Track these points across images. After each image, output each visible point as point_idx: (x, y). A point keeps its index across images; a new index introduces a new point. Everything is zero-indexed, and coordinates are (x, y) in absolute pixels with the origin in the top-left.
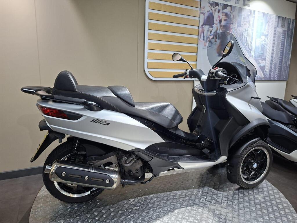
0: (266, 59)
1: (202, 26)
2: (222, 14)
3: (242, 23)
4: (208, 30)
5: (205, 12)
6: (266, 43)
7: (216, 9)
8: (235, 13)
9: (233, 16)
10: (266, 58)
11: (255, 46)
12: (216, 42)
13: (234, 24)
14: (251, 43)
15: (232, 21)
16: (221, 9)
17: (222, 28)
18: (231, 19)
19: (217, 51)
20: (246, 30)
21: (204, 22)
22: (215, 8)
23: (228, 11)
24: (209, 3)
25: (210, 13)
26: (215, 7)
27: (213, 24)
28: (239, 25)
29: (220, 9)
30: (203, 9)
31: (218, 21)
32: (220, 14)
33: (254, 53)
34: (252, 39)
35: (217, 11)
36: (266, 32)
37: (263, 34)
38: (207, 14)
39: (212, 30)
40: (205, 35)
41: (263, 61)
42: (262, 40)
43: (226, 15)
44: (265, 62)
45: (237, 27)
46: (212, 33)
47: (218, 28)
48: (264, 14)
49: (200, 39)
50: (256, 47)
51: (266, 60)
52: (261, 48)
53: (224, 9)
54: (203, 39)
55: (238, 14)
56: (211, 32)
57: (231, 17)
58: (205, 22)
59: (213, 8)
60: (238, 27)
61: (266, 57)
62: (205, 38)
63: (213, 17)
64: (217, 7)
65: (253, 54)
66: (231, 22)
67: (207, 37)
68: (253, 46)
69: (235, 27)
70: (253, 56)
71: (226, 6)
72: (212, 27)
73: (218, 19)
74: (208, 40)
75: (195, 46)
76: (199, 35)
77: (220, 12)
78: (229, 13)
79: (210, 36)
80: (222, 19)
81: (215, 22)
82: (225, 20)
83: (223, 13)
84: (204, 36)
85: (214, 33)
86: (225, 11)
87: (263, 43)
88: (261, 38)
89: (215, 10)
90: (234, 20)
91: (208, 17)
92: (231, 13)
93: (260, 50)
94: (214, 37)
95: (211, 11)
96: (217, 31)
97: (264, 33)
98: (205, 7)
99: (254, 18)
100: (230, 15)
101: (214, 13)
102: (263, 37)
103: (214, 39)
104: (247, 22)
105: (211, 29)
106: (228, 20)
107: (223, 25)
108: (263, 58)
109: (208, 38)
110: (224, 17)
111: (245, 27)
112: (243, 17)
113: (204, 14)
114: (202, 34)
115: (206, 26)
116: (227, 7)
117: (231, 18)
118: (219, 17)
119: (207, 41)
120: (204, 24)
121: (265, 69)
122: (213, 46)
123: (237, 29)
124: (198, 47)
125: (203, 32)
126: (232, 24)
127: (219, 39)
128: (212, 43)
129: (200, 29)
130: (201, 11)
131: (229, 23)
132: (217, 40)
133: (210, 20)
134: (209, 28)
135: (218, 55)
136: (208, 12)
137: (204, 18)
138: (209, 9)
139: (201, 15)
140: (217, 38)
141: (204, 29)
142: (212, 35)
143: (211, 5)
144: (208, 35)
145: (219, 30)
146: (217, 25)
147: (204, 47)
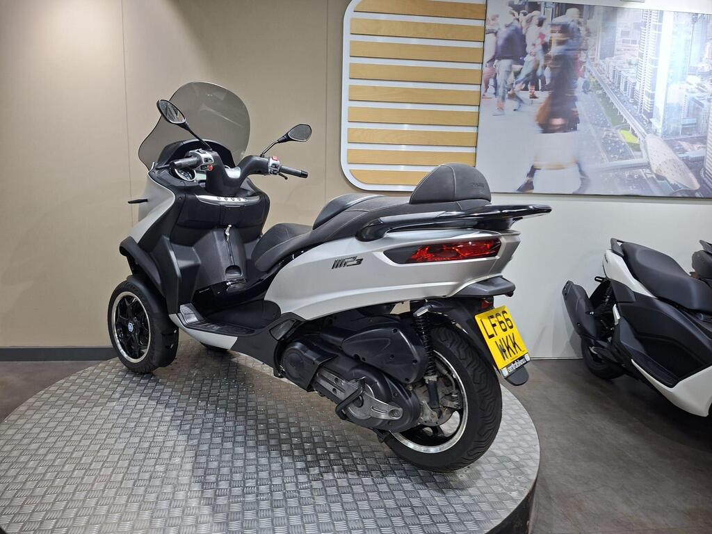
0: (708, 137)
1: (492, 60)
2: (550, 29)
3: (617, 46)
4: (509, 70)
5: (499, 29)
6: (706, 94)
7: (532, 17)
8: (594, 22)
9: (587, 30)
10: (705, 138)
11: (666, 104)
12: (535, 97)
13: (590, 52)
14: (652, 96)
15: (584, 44)
16: (548, 16)
17: (550, 62)
18: (581, 39)
19: (537, 120)
20: (633, 62)
21: (496, 53)
22: (529, 15)
23: (572, 19)
24: (511, 5)
25: (512, 28)
26: (529, 12)
27: (525, 54)
28: (609, 52)
29: (544, 17)
30: (492, 22)
31: (540, 47)
32: (546, 29)
33: (664, 122)
34: (653, 87)
35: (535, 21)
36: (704, 65)
37: (693, 72)
38: (503, 33)
39: (522, 68)
40: (499, 84)
41: (696, 147)
42: (689, 87)
43: (564, 29)
44: (705, 148)
45: (601, 59)
46: (522, 76)
47: (538, 65)
48: (695, 17)
49: (486, 94)
50: (668, 108)
51: (708, 141)
52: (688, 110)
53: (555, 17)
54: (495, 94)
55: (603, 26)
56: (517, 74)
57: (580, 33)
58: (500, 50)
59: (521, 16)
60: (603, 57)
61: (706, 132)
62: (500, 91)
63: (523, 38)
64: (535, 13)
65: (657, 125)
66: (581, 47)
67: (504, 87)
68: (660, 105)
69: (594, 58)
70: (660, 131)
71: (562, 9)
72: (522, 63)
73: (539, 42)
74: (509, 95)
75: (475, 109)
76: (483, 84)
77: (545, 24)
78: (572, 24)
79: (514, 86)
80: (551, 41)
81: (529, 49)
82: (560, 43)
83: (553, 25)
84: (496, 86)
85: (528, 75)
86: (561, 20)
87: (695, 95)
88: (688, 83)
89: (529, 21)
90: (591, 41)
91: (509, 40)
92: (579, 23)
93: (683, 115)
94: (529, 86)
95: (516, 23)
96: (535, 71)
97: (697, 68)
98: (497, 16)
99: (660, 30)
100: (575, 30)
101: (527, 29)
102: (695, 80)
103: (528, 90)
104: (634, 42)
105: (517, 67)
106: (571, 41)
107: (556, 54)
108: (695, 135)
109: (509, 90)
110: (557, 36)
111: (627, 57)
112: (619, 30)
113: (496, 33)
114: (491, 82)
115: (502, 61)
116: (566, 9)
117: (579, 37)
118: (542, 36)
119: (507, 96)
120: (498, 56)
121: (703, 166)
122: (525, 108)
123: (601, 62)
124: (479, 113)
125: (494, 75)
126: (584, 50)
127: (545, 90)
128: (521, 101)
129: (486, 70)
130: (488, 27)
131: (575, 50)
132: (537, 93)
133: (513, 47)
134: (511, 66)
135: (541, 129)
136: (507, 26)
137: (496, 43)
138: (510, 19)
139: (487, 36)
140: (537, 89)
141: (497, 68)
142: (519, 82)
143: (516, 11)
144: (508, 84)
145: (542, 67)
146: (537, 57)
147: (497, 112)
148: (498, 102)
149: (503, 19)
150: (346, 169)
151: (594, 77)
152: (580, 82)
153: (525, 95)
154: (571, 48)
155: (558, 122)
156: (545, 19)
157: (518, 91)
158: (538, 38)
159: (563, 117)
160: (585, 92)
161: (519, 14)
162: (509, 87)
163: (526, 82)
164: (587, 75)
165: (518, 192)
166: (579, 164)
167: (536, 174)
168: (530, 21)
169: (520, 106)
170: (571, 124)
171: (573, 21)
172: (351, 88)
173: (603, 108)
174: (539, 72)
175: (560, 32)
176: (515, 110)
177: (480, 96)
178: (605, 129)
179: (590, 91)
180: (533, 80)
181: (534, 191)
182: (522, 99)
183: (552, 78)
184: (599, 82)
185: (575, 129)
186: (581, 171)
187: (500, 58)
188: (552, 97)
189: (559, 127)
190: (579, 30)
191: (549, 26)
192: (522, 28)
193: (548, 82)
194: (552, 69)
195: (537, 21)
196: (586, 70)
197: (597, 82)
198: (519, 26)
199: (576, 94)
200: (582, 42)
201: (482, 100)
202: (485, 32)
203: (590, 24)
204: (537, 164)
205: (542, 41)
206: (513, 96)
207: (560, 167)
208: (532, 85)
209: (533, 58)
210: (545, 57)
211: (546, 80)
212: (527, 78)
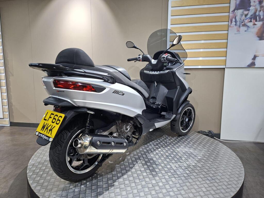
1: (234, 10)
4: (242, 14)
12: (255, 25)
17: (263, 8)
19: (257, 35)
27: (250, 6)
31: (258, 2)
39: (248, 13)
40: (237, 20)
46: (249, 16)
47: (257, 10)
49: (231, 25)
54: (236, 25)
56: (246, 15)
58: (237, 6)
62: (238, 23)
67: (240, 21)
72: (249, 10)
73: (256, 0)
75: (226, 32)
76: (230, 21)
79: (245, 21)
81: (252, 4)
84: (236, 21)
85: (251, 15)
91: (242, 1)
94: (252, 20)
96: (255, 13)
103: (252, 22)
105: (246, 12)
109: (242, 23)
114: (234, 20)
115: (239, 10)
119: (241, 25)
120: (237, 8)
124: (228, 33)
125: (234, 17)
127: (261, 21)
128: (248, 27)
129: (231, 15)
132: (256, 23)
133: (244, 4)
134: (243, 12)
135: (258, 39)
137: (236, 3)
139: (231, 1)
140: (256, 21)
141: (236, 14)
142: (248, 19)
144: (242, 20)
145: (259, 11)
146: (256, 7)
147: (237, 33)
148: (237, 28)
153: (250, 24)
157: (247, 23)
165: (248, 67)
167: (256, 58)
169: (248, 29)
174: (257, 13)
176: (245, 31)
177: (228, 26)
180: (254, 17)
181: (256, 66)
182: (248, 26)
183: (263, 16)
187: (237, 10)
201: (229, 28)
204: (257, 54)
206: (244, 25)
208: (254, 19)
209: (254, 7)
210: (260, 6)
211: (261, 16)
212: (251, 17)
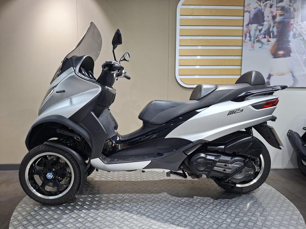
1: (248, 25)
2: (276, 9)
4: (256, 29)
5: (251, 10)
7: (267, 4)
8: (297, 5)
9: (294, 9)
12: (269, 41)
13: (296, 19)
15: (292, 15)
17: (276, 24)
18: (291, 13)
19: (271, 52)
21: (250, 21)
22: (265, 3)
23: (286, 4)
25: (257, 9)
27: (264, 21)
28: (305, 19)
30: (247, 7)
31: (271, 18)
32: (274, 9)
35: (268, 5)
38: (253, 12)
39: (262, 28)
40: (251, 35)
43: (283, 9)
45: (301, 22)
46: (263, 32)
47: (270, 26)
49: (245, 40)
53: (278, 3)
54: (250, 40)
56: (260, 31)
57: (290, 10)
58: (251, 20)
59: (262, 4)
62: (252, 39)
63: (263, 14)
64: (268, 2)
67: (254, 37)
69: (298, 22)
72: (262, 25)
73: (270, 15)
74: (257, 41)
75: (240, 48)
76: (244, 36)
77: (273, 6)
78: (286, 6)
79: (259, 36)
80: (276, 14)
81: (266, 19)
82: (281, 15)
83: (277, 7)
84: (250, 37)
85: (265, 31)
86: (281, 4)
90: (296, 14)
91: (256, 15)
92: (290, 6)
94: (266, 36)
95: (259, 7)
96: (269, 29)
98: (250, 4)
100: (288, 9)
101: (264, 9)
103: (266, 38)
105: (260, 27)
106: (286, 14)
107: (279, 21)
109: (257, 38)
110: (279, 12)
113: (249, 12)
114: (248, 35)
115: (253, 25)
117: (291, 12)
118: (272, 12)
119: (255, 41)
120: (251, 22)
122: (264, 46)
123: (301, 23)
124: (242, 49)
125: (249, 32)
126: (292, 18)
127: (274, 38)
128: (262, 43)
129: (245, 29)
130: (246, 9)
131: (288, 18)
132: (270, 39)
133: (258, 18)
134: (257, 27)
135: (273, 56)
136: (255, 9)
137: (250, 17)
138: (256, 5)
139: (245, 13)
140: (270, 37)
141: (250, 28)
142: (261, 34)
143: (259, 1)
144: (256, 35)
145: (272, 27)
146: (270, 22)
147: (251, 49)
148: (252, 44)
149: (252, 5)
150: (178, 78)
151: (298, 31)
152: (291, 33)
153: (264, 41)
154: (286, 17)
155: (281, 52)
156: (273, 4)
157: (261, 39)
158: (270, 13)
159: (283, 50)
160: (294, 38)
161: (260, 3)
162: (256, 37)
163: (265, 34)
164: (294, 30)
166: (292, 72)
167: (271, 78)
168: (266, 6)
169: (262, 46)
170: (288, 53)
171: (287, 5)
172: (180, 40)
173: (303, 46)
174: (271, 29)
175: (281, 10)
176: (260, 48)
177: (243, 41)
178: (304, 55)
179: (296, 37)
180: (268, 33)
183: (277, 32)
184: (301, 33)
185: (290, 56)
186: (293, 76)
187: (252, 24)
188: (278, 41)
189: (281, 55)
190: (290, 9)
191: (275, 7)
192: (262, 9)
193: (275, 34)
194: (277, 28)
195: (270, 5)
196: (294, 28)
197: (299, 33)
198: (261, 8)
199: (290, 39)
200: (292, 14)
201: (244, 43)
202: (244, 12)
203: (295, 6)
204: (272, 73)
205: (272, 14)
206: (259, 41)
207: (283, 74)
208: (268, 35)
209: (268, 23)
210: (274, 22)
211: (275, 33)
212: (265, 33)
